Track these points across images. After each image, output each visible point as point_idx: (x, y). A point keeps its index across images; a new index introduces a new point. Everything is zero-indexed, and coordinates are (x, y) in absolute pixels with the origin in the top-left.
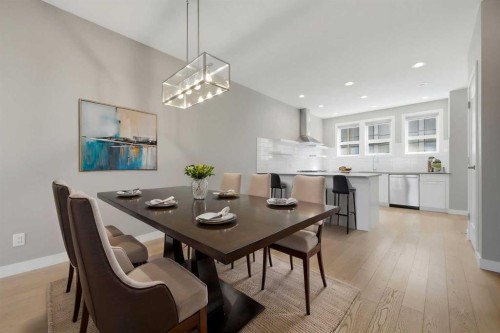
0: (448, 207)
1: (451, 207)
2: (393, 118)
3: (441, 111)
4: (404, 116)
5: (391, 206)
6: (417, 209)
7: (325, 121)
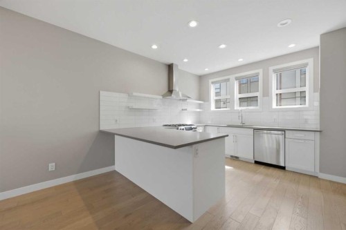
0: (318, 170)
1: (321, 171)
2: (260, 71)
3: (310, 61)
4: (271, 69)
5: (257, 163)
6: (283, 168)
7: (201, 78)
